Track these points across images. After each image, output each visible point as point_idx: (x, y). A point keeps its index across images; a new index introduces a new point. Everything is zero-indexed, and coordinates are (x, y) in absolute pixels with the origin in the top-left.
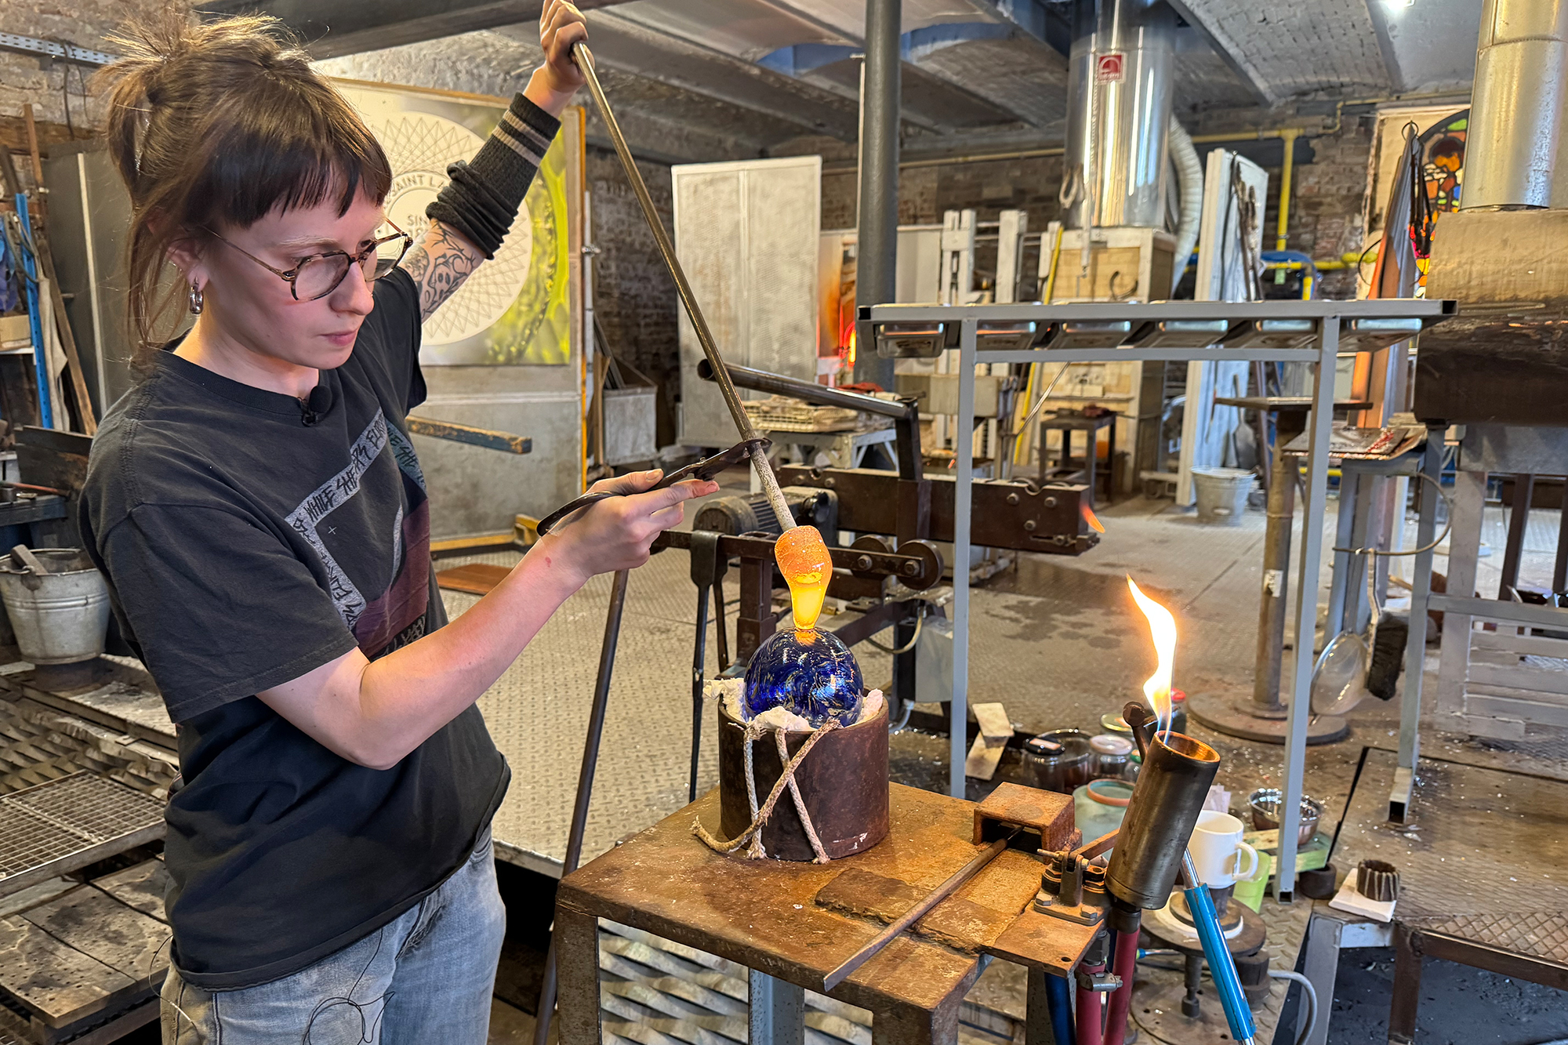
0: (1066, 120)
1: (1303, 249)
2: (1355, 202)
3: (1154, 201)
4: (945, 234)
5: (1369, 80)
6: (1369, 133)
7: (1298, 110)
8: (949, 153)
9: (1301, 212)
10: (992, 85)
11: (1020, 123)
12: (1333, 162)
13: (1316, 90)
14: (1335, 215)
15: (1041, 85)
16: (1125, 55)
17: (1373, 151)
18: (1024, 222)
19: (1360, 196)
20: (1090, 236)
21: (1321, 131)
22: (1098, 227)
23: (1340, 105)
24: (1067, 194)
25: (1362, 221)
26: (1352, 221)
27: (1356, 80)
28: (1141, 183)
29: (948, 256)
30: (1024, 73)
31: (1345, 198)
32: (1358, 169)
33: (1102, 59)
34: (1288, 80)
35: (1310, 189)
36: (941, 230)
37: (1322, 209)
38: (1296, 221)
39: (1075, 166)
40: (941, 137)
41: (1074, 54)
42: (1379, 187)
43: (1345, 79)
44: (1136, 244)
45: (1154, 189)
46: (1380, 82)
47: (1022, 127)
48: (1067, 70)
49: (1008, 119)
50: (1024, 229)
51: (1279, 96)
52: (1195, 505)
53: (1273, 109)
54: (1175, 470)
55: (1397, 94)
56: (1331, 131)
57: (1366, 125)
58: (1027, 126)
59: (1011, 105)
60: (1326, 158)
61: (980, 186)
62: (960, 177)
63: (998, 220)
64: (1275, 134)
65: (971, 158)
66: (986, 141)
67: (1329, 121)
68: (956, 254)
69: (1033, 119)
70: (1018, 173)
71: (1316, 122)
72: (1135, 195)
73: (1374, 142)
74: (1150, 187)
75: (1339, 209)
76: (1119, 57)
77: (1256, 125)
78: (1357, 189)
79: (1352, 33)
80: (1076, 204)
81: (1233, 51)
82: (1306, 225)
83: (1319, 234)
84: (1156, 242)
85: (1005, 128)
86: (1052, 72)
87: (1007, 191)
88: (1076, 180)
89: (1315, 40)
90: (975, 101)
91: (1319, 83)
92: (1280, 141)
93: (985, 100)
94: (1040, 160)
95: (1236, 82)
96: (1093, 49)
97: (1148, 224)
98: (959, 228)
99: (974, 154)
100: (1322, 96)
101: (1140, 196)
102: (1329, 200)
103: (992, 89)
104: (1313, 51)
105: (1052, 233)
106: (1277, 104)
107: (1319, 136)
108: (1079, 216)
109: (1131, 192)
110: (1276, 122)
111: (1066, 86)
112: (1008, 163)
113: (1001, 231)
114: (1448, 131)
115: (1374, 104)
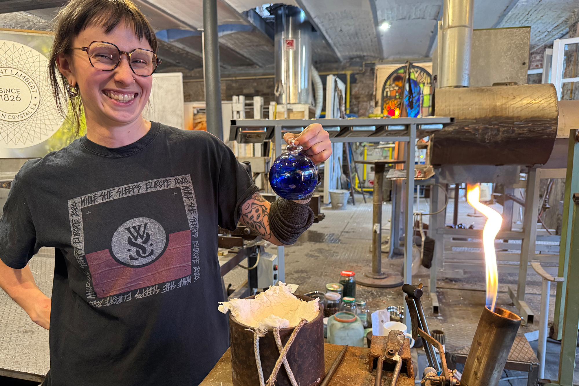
0: (275, 65)
1: (355, 113)
2: (371, 97)
3: (308, 94)
4: (234, 105)
5: (373, 54)
6: (373, 73)
7: (351, 65)
8: (229, 76)
9: (353, 100)
10: (245, 50)
11: (255, 66)
12: (363, 83)
13: (356, 58)
14: (364, 101)
15: (263, 51)
16: (295, 40)
17: (375, 79)
18: (263, 101)
19: (372, 95)
20: (287, 107)
21: (358, 72)
22: (289, 103)
23: (364, 63)
24: (277, 91)
25: (373, 103)
26: (370, 103)
27: (369, 54)
28: (303, 88)
29: (235, 113)
30: (257, 46)
31: (367, 95)
32: (371, 85)
33: (287, 41)
34: (347, 54)
35: (356, 92)
36: (232, 103)
37: (360, 99)
38: (352, 103)
39: (279, 81)
40: (225, 70)
41: (276, 39)
42: (378, 92)
43: (365, 54)
44: (302, 110)
45: (307, 90)
46: (376, 55)
47: (256, 67)
48: (273, 46)
49: (250, 64)
50: (263, 104)
51: (344, 59)
52: (330, 203)
53: (342, 64)
54: (322, 191)
55: (382, 60)
56: (361, 72)
57: (373, 71)
58: (258, 67)
59: (252, 58)
60: (360, 81)
61: (242, 89)
62: (234, 85)
63: (253, 99)
64: (343, 72)
65: (238, 78)
66: (243, 72)
67: (361, 69)
68: (238, 112)
69: (260, 64)
70: (255, 84)
71: (357, 69)
72: (301, 92)
73: (375, 76)
74: (306, 89)
75: (365, 99)
76: (293, 41)
77: (337, 69)
78: (371, 92)
79: (369, 37)
80: (281, 95)
81: (330, 41)
82: (355, 105)
83: (360, 108)
84: (310, 109)
85: (249, 67)
86: (267, 46)
87: (252, 91)
88: (280, 86)
89: (356, 39)
90: (239, 56)
91: (357, 55)
92: (345, 75)
93: (243, 56)
94: (263, 80)
95: (330, 53)
96: (283, 37)
97: (306, 103)
98: (239, 103)
99: (239, 76)
100: (358, 60)
101: (303, 93)
102: (362, 96)
103: (246, 52)
104: (356, 43)
105: (273, 106)
106: (343, 62)
107: (358, 74)
108: (282, 99)
109: (299, 92)
110: (344, 68)
111: (274, 52)
112: (252, 81)
113: (255, 104)
114: (398, 73)
115: (374, 63)
